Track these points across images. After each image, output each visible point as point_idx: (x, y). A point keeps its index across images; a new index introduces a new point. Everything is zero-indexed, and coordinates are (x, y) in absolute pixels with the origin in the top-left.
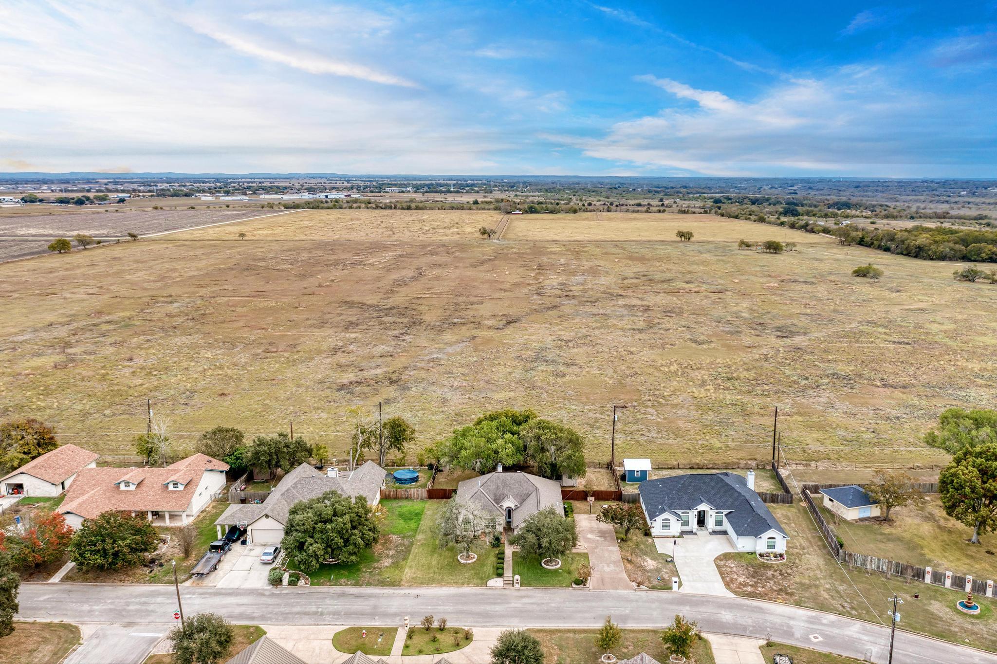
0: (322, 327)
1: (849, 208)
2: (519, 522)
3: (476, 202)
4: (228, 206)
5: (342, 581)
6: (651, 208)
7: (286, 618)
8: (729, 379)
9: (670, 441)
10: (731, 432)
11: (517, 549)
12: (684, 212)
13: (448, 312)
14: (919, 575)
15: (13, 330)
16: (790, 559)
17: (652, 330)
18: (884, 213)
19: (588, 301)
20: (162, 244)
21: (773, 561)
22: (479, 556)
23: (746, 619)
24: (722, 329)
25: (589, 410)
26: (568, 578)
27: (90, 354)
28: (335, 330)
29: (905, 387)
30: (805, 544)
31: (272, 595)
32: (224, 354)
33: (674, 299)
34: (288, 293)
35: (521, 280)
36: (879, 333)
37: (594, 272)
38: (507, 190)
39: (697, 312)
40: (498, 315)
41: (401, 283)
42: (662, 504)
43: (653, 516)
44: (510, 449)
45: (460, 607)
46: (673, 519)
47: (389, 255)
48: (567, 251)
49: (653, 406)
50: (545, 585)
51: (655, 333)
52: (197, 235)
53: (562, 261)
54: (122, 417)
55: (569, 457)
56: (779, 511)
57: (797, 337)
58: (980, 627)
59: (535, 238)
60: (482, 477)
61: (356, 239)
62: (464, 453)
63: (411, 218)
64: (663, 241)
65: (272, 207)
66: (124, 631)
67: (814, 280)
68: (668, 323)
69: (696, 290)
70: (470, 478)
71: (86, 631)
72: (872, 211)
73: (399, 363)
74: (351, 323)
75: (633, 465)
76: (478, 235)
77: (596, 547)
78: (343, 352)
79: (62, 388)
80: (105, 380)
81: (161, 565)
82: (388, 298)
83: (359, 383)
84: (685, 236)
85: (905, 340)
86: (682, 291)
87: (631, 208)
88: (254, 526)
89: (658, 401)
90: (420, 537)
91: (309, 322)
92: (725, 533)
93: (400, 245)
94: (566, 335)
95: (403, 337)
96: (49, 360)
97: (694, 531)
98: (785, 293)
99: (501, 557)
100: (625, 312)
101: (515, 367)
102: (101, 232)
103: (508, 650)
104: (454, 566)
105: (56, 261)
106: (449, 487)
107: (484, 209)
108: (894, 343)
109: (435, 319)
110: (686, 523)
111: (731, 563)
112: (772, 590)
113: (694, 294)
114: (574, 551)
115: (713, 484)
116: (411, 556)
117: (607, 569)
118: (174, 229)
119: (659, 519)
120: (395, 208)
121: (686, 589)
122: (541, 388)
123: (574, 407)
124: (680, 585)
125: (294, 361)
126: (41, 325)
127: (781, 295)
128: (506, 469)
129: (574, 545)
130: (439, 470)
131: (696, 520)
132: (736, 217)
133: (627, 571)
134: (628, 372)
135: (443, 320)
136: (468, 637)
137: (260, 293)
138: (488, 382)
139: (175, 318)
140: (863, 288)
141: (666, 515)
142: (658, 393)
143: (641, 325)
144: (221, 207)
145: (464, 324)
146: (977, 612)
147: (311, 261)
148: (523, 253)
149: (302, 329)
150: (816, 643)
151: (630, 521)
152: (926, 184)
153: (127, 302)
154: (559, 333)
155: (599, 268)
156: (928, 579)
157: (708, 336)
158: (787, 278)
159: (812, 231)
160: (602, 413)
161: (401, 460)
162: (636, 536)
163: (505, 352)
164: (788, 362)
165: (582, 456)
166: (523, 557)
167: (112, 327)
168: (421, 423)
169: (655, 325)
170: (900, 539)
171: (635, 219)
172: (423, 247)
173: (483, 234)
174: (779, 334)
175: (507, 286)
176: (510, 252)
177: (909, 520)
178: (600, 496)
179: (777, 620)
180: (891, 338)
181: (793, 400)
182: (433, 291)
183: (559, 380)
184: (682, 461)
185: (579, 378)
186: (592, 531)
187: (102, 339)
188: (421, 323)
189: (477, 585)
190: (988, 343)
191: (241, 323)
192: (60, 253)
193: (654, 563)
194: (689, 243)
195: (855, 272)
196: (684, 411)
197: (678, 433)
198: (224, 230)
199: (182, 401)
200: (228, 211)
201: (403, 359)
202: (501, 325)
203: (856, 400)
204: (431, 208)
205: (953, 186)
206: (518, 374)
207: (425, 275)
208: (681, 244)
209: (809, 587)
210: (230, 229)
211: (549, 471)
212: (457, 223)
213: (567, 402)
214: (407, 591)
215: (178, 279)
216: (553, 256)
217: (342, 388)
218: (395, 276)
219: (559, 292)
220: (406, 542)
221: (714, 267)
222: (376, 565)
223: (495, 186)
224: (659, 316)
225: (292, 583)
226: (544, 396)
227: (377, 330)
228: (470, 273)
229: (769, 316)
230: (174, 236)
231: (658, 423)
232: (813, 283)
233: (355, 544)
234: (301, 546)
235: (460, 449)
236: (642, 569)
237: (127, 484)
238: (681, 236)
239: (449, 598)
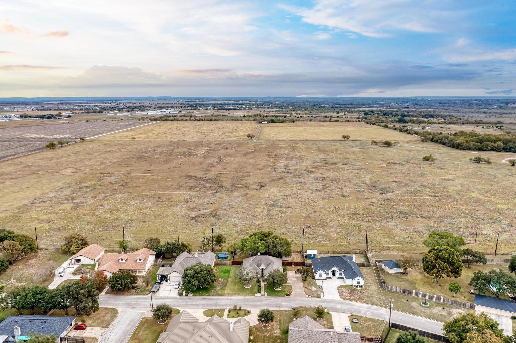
0: (180, 189)
1: (433, 117)
2: (266, 274)
3: (244, 116)
4: (122, 120)
5: (204, 294)
6: (332, 119)
7: (186, 306)
8: (355, 214)
9: (327, 242)
10: (352, 238)
11: (266, 283)
12: (348, 121)
13: (235, 181)
14: (411, 293)
15: (47, 191)
16: (366, 287)
17: (325, 190)
18: (450, 121)
19: (297, 175)
20: (96, 143)
21: (359, 288)
22: (252, 286)
23: (345, 307)
24: (356, 189)
25: (295, 229)
26: (284, 294)
27: (84, 203)
28: (186, 190)
29: (429, 218)
30: (372, 282)
31: (180, 299)
32: (140, 203)
33: (337, 173)
34: (161, 171)
35: (267, 163)
36: (427, 191)
37: (301, 158)
38: (260, 107)
39: (346, 181)
40: (257, 183)
41: (212, 165)
42: (319, 267)
43: (316, 272)
44: (263, 247)
45: (246, 303)
46: (323, 273)
47: (204, 149)
48: (289, 146)
49: (322, 227)
50: (276, 296)
51: (326, 192)
52: (112, 138)
53: (286, 152)
54: (106, 232)
55: (285, 250)
56: (364, 270)
57: (389, 193)
58: (428, 311)
59: (273, 138)
60: (252, 257)
61: (188, 140)
62: (245, 248)
63: (214, 126)
64: (336, 140)
65: (144, 120)
66: (132, 310)
67: (403, 163)
68: (332, 186)
69: (347, 168)
70: (247, 257)
71: (119, 310)
72: (444, 119)
74: (192, 187)
75: (310, 252)
76: (246, 137)
77: (294, 283)
78: (191, 202)
79: (78, 219)
80: (94, 215)
81: (139, 289)
82: (207, 174)
83: (200, 216)
84: (346, 138)
85: (436, 195)
86: (341, 169)
87: (322, 119)
88: (170, 275)
89: (324, 224)
90: (230, 279)
91: (174, 187)
92: (343, 278)
93: (209, 143)
94: (287, 193)
95: (215, 194)
96: (68, 206)
97: (331, 277)
98: (388, 170)
99: (260, 286)
100: (313, 181)
101: (264, 209)
102: (65, 136)
103: (263, 315)
104: (243, 289)
105: (50, 154)
106: (240, 261)
107: (248, 120)
108: (432, 196)
109: (229, 185)
110: (328, 274)
111: (343, 289)
112: (356, 298)
113: (346, 171)
114: (286, 284)
115: (339, 260)
116: (227, 286)
117: (298, 290)
118: (100, 134)
119: (318, 273)
120: (205, 120)
121: (326, 297)
122: (275, 218)
123: (289, 227)
124: (324, 296)
125: (171, 206)
126: (57, 189)
127: (386, 171)
128: (261, 254)
129: (286, 282)
130: (235, 254)
131: (332, 273)
132: (374, 124)
133: (305, 291)
134: (312, 211)
135: (232, 185)
136: (249, 312)
137: (149, 171)
138: (253, 216)
139: (114, 185)
140: (426, 167)
141: (320, 271)
142: (324, 221)
143: (320, 187)
144: (118, 120)
145: (242, 187)
146: (428, 305)
147: (169, 153)
148: (268, 148)
149: (171, 190)
150: (369, 315)
151: (307, 273)
152: (476, 102)
153: (91, 176)
154: (284, 192)
155: (304, 156)
156: (414, 294)
157: (350, 193)
158: (391, 161)
159: (410, 133)
160: (300, 230)
161: (220, 250)
162: (309, 279)
163: (260, 202)
164: (382, 206)
165: (290, 249)
167: (88, 189)
168: (227, 234)
169: (326, 188)
170: (408, 281)
171: (323, 126)
172: (220, 144)
173: (249, 137)
174: (381, 192)
175: (260, 167)
176: (262, 147)
177: (414, 274)
178: (297, 264)
179: (356, 308)
180: (431, 194)
181: (380, 224)
182: (227, 170)
183: (283, 215)
184: (330, 250)
185: (291, 214)
186: (293, 277)
187: (86, 195)
188: (222, 187)
189: (251, 296)
190: (473, 196)
191: (144, 187)
192: (51, 149)
193: (315, 288)
194: (348, 141)
195: (423, 158)
196: (334, 229)
197: (330, 239)
198: (124, 135)
199: (129, 225)
200: (123, 122)
201: (216, 205)
202: (258, 187)
203: (407, 224)
204: (223, 120)
205: (490, 103)
206: (265, 212)
207: (222, 161)
208: (344, 142)
209: (370, 297)
210: (126, 134)
211: (277, 255)
212: (236, 130)
213: (286, 225)
214: (227, 298)
215: (110, 164)
216: (282, 150)
217: (192, 219)
218: (209, 161)
219: (284, 170)
220: (225, 281)
221: (358, 156)
222: (215, 289)
223: (254, 105)
224: (329, 183)
225: (186, 295)
226: (276, 222)
227: (204, 190)
228: (243, 159)
229: (379, 183)
230: (101, 138)
231: (323, 235)
232: (403, 164)
233: (208, 281)
234: (189, 282)
235: (244, 246)
236: (311, 290)
237: (122, 260)
238: (344, 138)
239: (241, 300)
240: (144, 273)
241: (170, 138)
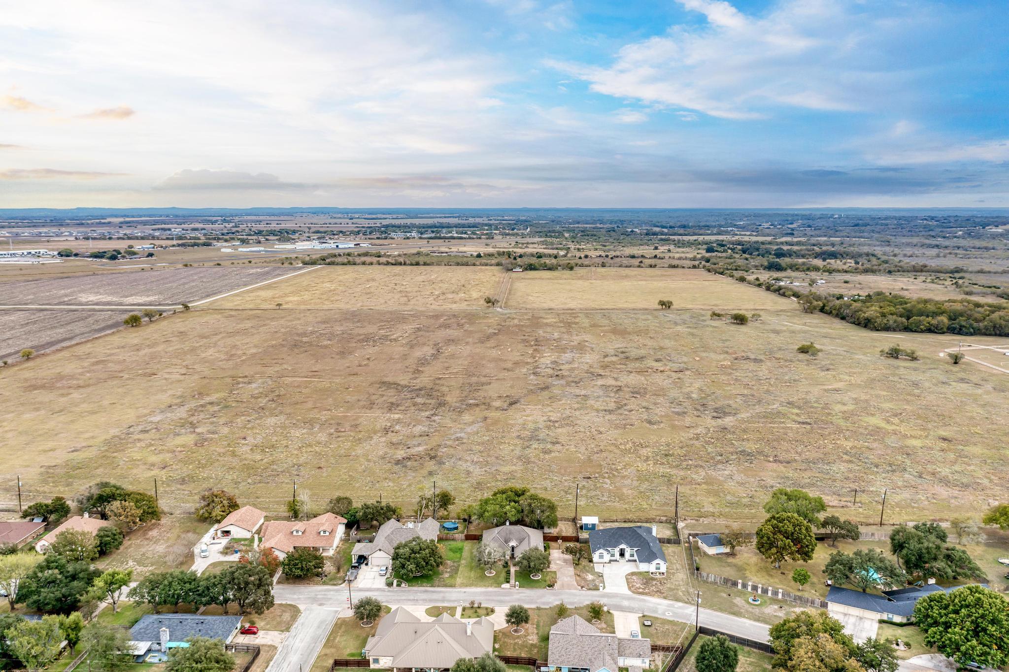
0: (371, 408)
1: (836, 257)
2: (518, 554)
3: (479, 256)
4: (250, 262)
5: (424, 584)
6: (644, 261)
7: (399, 601)
8: (666, 455)
9: (615, 504)
10: (657, 497)
11: (517, 568)
12: (674, 267)
13: (465, 394)
14: (735, 584)
15: (146, 411)
16: (669, 573)
17: (620, 411)
18: (867, 265)
19: (573, 382)
20: (211, 314)
21: (658, 576)
22: (497, 572)
23: (634, 604)
24: (673, 410)
25: (566, 481)
26: (544, 584)
27: (213, 433)
28: (382, 411)
29: (788, 462)
30: (678, 566)
31: (389, 591)
32: (307, 434)
33: (643, 378)
34: (336, 373)
35: (521, 358)
36: (793, 414)
37: (581, 348)
38: (508, 234)
39: (657, 393)
40: (503, 397)
41: (423, 362)
42: (600, 544)
43: (594, 551)
44: (514, 511)
45: (488, 598)
46: (605, 553)
47: (409, 327)
48: (561, 322)
49: (609, 477)
50: (532, 587)
51: (621, 414)
52: (238, 302)
53: (556, 335)
54: (261, 485)
55: (548, 517)
56: (670, 549)
57: (728, 418)
58: (757, 611)
59: (534, 305)
60: (497, 528)
61: (377, 308)
62: (486, 514)
63: (421, 278)
64: (646, 309)
65: (291, 264)
66: (320, 607)
67: (762, 357)
68: (633, 404)
69: (662, 369)
70: (489, 528)
71: (301, 607)
72: (856, 262)
73: (434, 441)
74: (392, 403)
75: (586, 520)
76: (482, 302)
77: (561, 568)
78: (392, 432)
79: (211, 462)
80: (236, 456)
81: (326, 576)
82: (416, 378)
83: (409, 459)
84: (666, 305)
85: (808, 420)
86: (650, 370)
87: (625, 262)
88: (372, 556)
89: (613, 474)
90: (463, 562)
91: (361, 403)
92: (635, 561)
93: (416, 316)
94: (554, 416)
95: (433, 418)
96: (189, 439)
97: (618, 559)
98: (734, 372)
99: (508, 573)
100: (601, 393)
101: (516, 445)
102: (151, 298)
103: (513, 613)
104: (483, 577)
105: (133, 336)
106: (477, 533)
107: (486, 265)
108: (799, 423)
109: (455, 400)
110: (613, 555)
111: (634, 577)
112: (653, 591)
113: (659, 374)
114: (548, 570)
115: (631, 533)
116: (459, 572)
117: (566, 579)
118: (215, 294)
119: (597, 553)
120: (405, 264)
121: (607, 590)
122: (534, 463)
123: (555, 478)
124: (604, 588)
125: (359, 439)
126: (163, 407)
127: (730, 374)
128: (511, 524)
129: (549, 567)
130: (470, 522)
131: (618, 554)
132: (722, 273)
133: (576, 580)
134: (595, 450)
135: (461, 401)
136: (493, 611)
137: (315, 374)
138: (497, 458)
139: (259, 400)
140: (801, 367)
141: (601, 551)
142: (613, 467)
143: (612, 406)
144: (244, 263)
145: (477, 405)
146: (759, 602)
147: (345, 336)
148: (522, 326)
149: (357, 410)
150: (669, 616)
151: (580, 554)
153: (216, 382)
154: (549, 414)
155: (586, 344)
156: (740, 586)
157: (662, 416)
158: (740, 355)
159: (784, 295)
160: (573, 482)
161: (446, 516)
162: (584, 562)
163: (509, 432)
164: (713, 440)
165: (556, 516)
166: (521, 573)
167: (216, 408)
168: (455, 489)
169: (622, 406)
170: (735, 565)
171: (626, 277)
172: (436, 317)
173: (488, 302)
174: (715, 414)
175: (509, 365)
176: (511, 323)
177: (746, 555)
178: (566, 539)
179: (651, 605)
180: (799, 419)
181: (706, 473)
182: (451, 370)
183: (547, 456)
184: (620, 517)
185: (561, 455)
186: (559, 559)
187: (214, 419)
188: (445, 404)
189: (496, 587)
190: (871, 423)
191: (310, 405)
192: (133, 326)
193: (592, 576)
194: (668, 311)
195: (800, 349)
196: (629, 481)
197: (622, 498)
198: (258, 296)
199: (295, 473)
200: (253, 268)
201: (436, 438)
202: (505, 406)
203: (749, 473)
204: (438, 265)
206: (518, 452)
207: (442, 353)
208: (661, 313)
209: (674, 589)
210: (264, 294)
211: (536, 524)
212: (463, 286)
213: (551, 474)
214: (459, 590)
215: (244, 358)
216: (549, 329)
217: (398, 462)
218: (418, 353)
219: (550, 371)
220: (455, 564)
221: (683, 343)
222: (441, 576)
223: (496, 229)
224: (627, 397)
225: (399, 585)
226: (536, 469)
227: (413, 411)
228: (479, 349)
229: (713, 397)
230: (219, 303)
231: (610, 491)
232: (761, 361)
233: (431, 565)
234: (403, 566)
235: (484, 511)
236: (585, 580)
237: (297, 531)
238: (662, 305)
239: (482, 593)
240: (331, 553)
241: (345, 304)
